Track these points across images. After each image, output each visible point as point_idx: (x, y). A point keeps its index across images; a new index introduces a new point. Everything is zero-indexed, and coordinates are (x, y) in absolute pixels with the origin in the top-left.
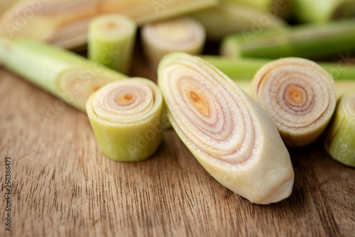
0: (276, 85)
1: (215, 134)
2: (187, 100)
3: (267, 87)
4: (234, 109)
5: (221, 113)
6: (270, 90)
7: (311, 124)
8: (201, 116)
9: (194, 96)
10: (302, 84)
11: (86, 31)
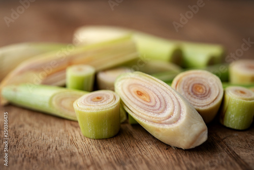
0: (186, 85)
1: (156, 110)
2: (136, 96)
3: (181, 86)
4: (165, 95)
5: (158, 99)
6: (183, 88)
7: (211, 103)
8: (146, 103)
9: (139, 93)
10: (201, 83)
11: (65, 78)
